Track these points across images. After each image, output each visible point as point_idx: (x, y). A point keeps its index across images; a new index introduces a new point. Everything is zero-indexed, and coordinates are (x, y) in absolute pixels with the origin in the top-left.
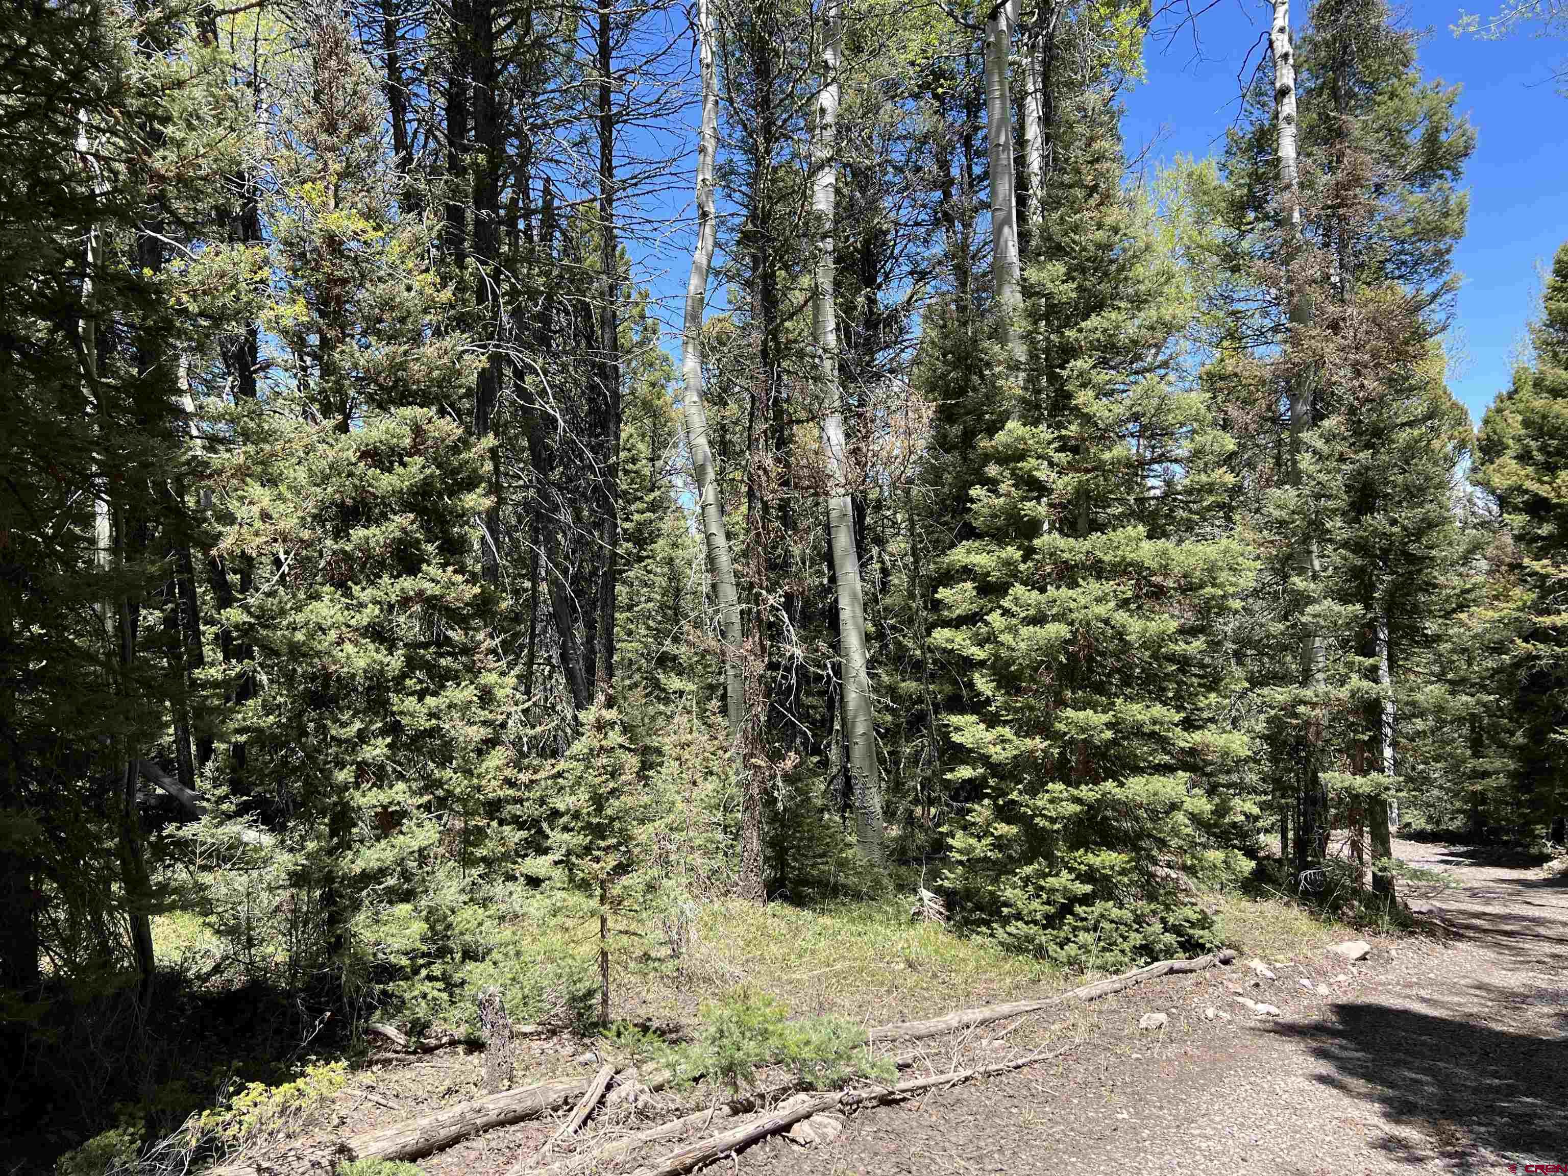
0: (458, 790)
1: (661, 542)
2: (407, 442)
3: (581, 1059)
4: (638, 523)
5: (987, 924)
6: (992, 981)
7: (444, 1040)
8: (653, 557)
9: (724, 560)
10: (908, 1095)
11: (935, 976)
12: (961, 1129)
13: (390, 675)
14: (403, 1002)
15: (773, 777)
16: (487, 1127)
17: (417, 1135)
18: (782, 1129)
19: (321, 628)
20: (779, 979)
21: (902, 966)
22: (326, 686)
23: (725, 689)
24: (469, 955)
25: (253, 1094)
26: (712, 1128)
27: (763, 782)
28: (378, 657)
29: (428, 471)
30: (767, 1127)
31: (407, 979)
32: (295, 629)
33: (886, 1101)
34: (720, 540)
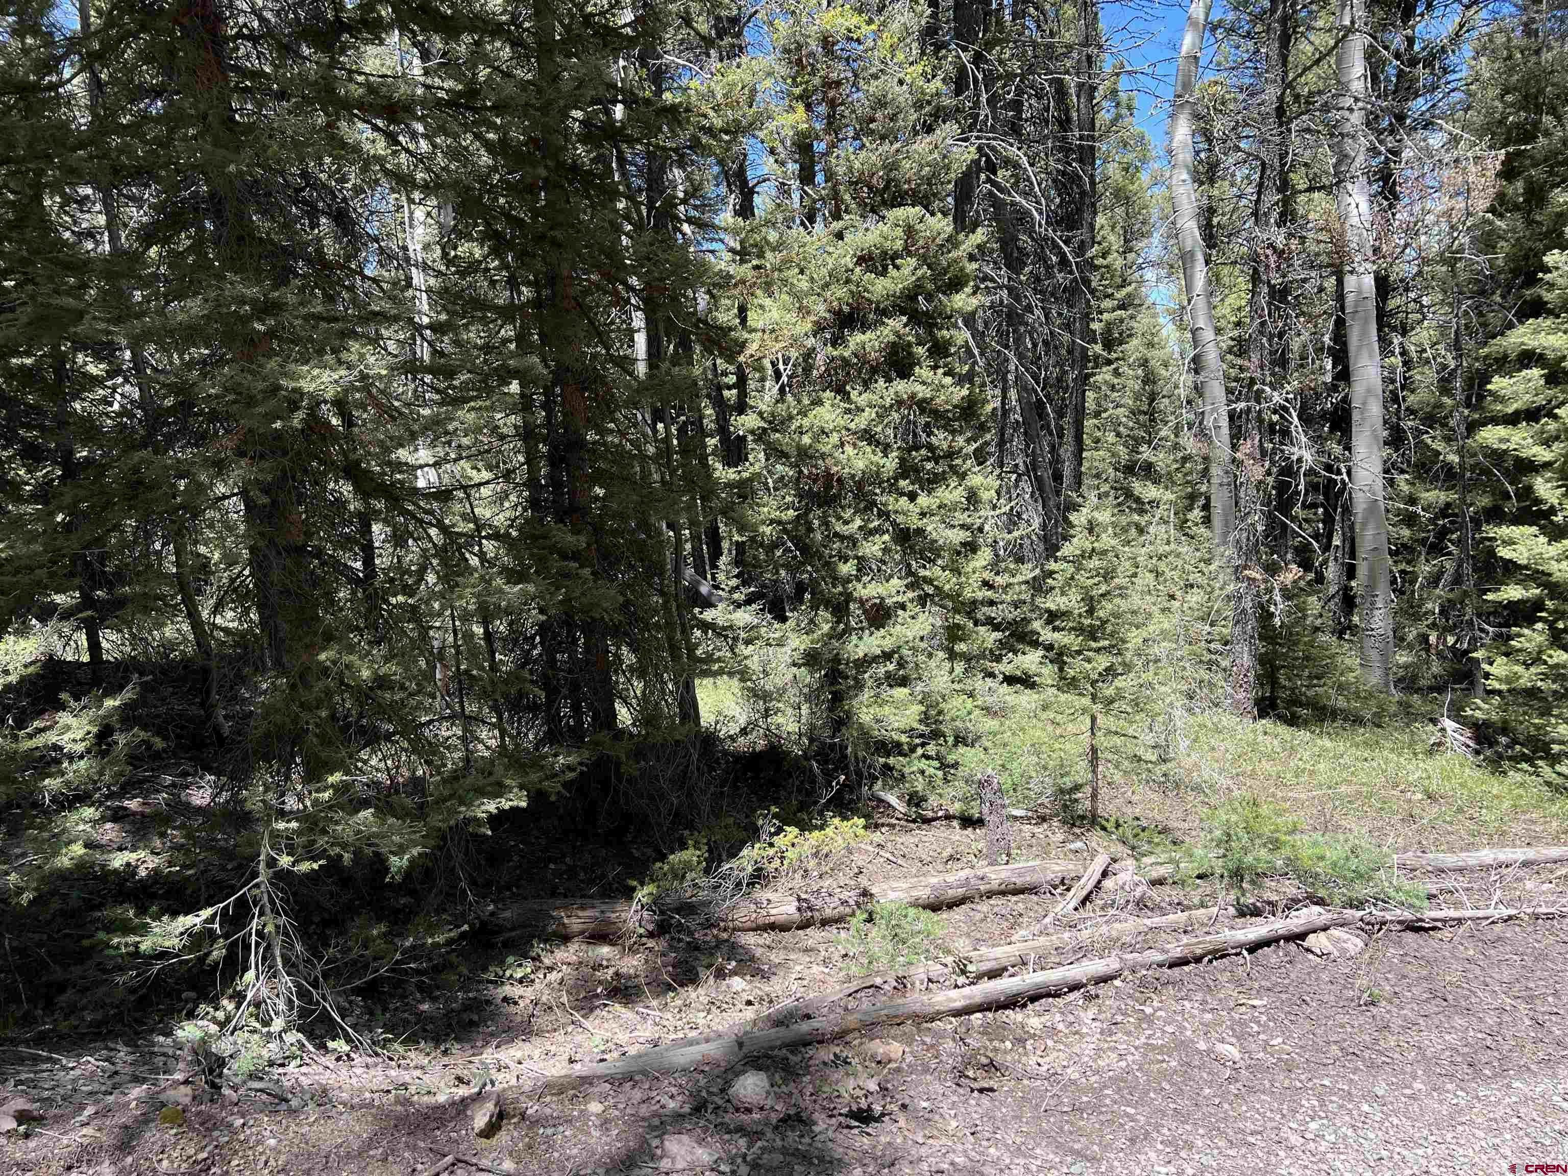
0: (947, 587)
1: (1135, 342)
2: (899, 245)
3: (1072, 846)
4: (1108, 323)
5: (1529, 760)
6: (1534, 822)
7: (940, 814)
8: (1123, 359)
9: (1212, 356)
10: (1439, 924)
11: (1460, 810)
12: (1504, 967)
13: (885, 477)
14: (903, 776)
15: (1270, 591)
16: (990, 894)
17: (928, 891)
18: (1298, 937)
19: (823, 432)
20: (1274, 795)
21: (1419, 796)
22: (828, 486)
23: (1208, 499)
24: (960, 740)
25: (790, 836)
26: (1218, 925)
27: (1258, 595)
28: (875, 459)
29: (919, 273)
30: (1280, 932)
31: (905, 755)
32: (801, 433)
33: (1414, 927)
34: (1208, 335)
